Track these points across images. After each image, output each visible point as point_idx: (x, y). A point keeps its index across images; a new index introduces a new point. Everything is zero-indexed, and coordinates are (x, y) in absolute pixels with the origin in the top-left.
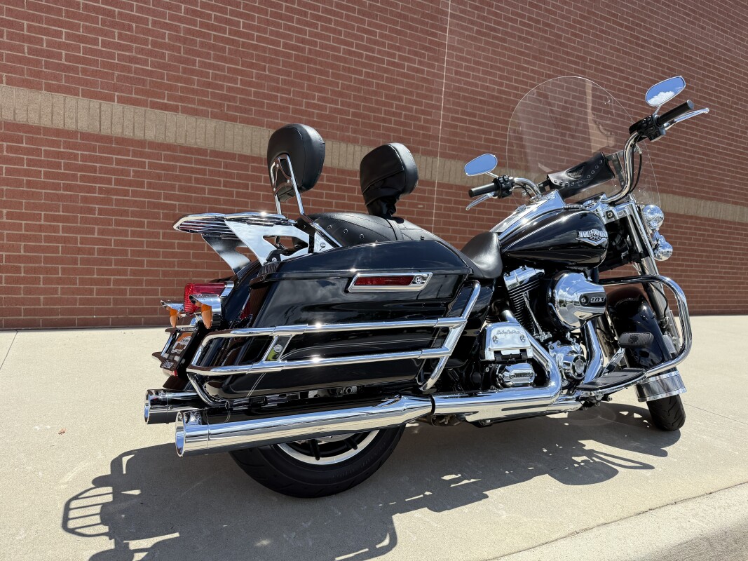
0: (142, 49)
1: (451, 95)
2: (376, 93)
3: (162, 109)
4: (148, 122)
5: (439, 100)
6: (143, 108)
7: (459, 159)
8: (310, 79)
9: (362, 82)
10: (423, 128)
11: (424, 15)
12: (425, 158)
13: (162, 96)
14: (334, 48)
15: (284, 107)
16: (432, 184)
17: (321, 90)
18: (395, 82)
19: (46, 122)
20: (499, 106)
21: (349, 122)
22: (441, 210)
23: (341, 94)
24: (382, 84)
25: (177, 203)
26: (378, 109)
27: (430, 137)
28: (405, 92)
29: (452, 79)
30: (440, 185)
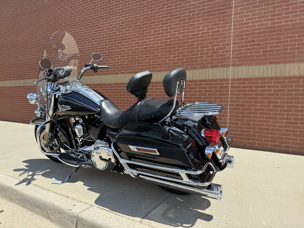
0: (125, 58)
1: (237, 36)
2: (196, 48)
3: (129, 73)
4: (126, 78)
5: (230, 40)
6: (125, 74)
7: (244, 65)
8: (169, 51)
9: (190, 45)
10: (220, 55)
11: (219, 6)
12: (223, 68)
13: (128, 70)
14: (178, 37)
15: (161, 64)
16: (228, 80)
17: (173, 54)
18: (206, 40)
19: (107, 83)
20: (273, 31)
21: (184, 62)
22: (234, 92)
23: (181, 53)
24: (199, 43)
25: (132, 99)
26: (197, 53)
27: (225, 59)
28: (210, 43)
29: (237, 29)
30: (232, 80)
